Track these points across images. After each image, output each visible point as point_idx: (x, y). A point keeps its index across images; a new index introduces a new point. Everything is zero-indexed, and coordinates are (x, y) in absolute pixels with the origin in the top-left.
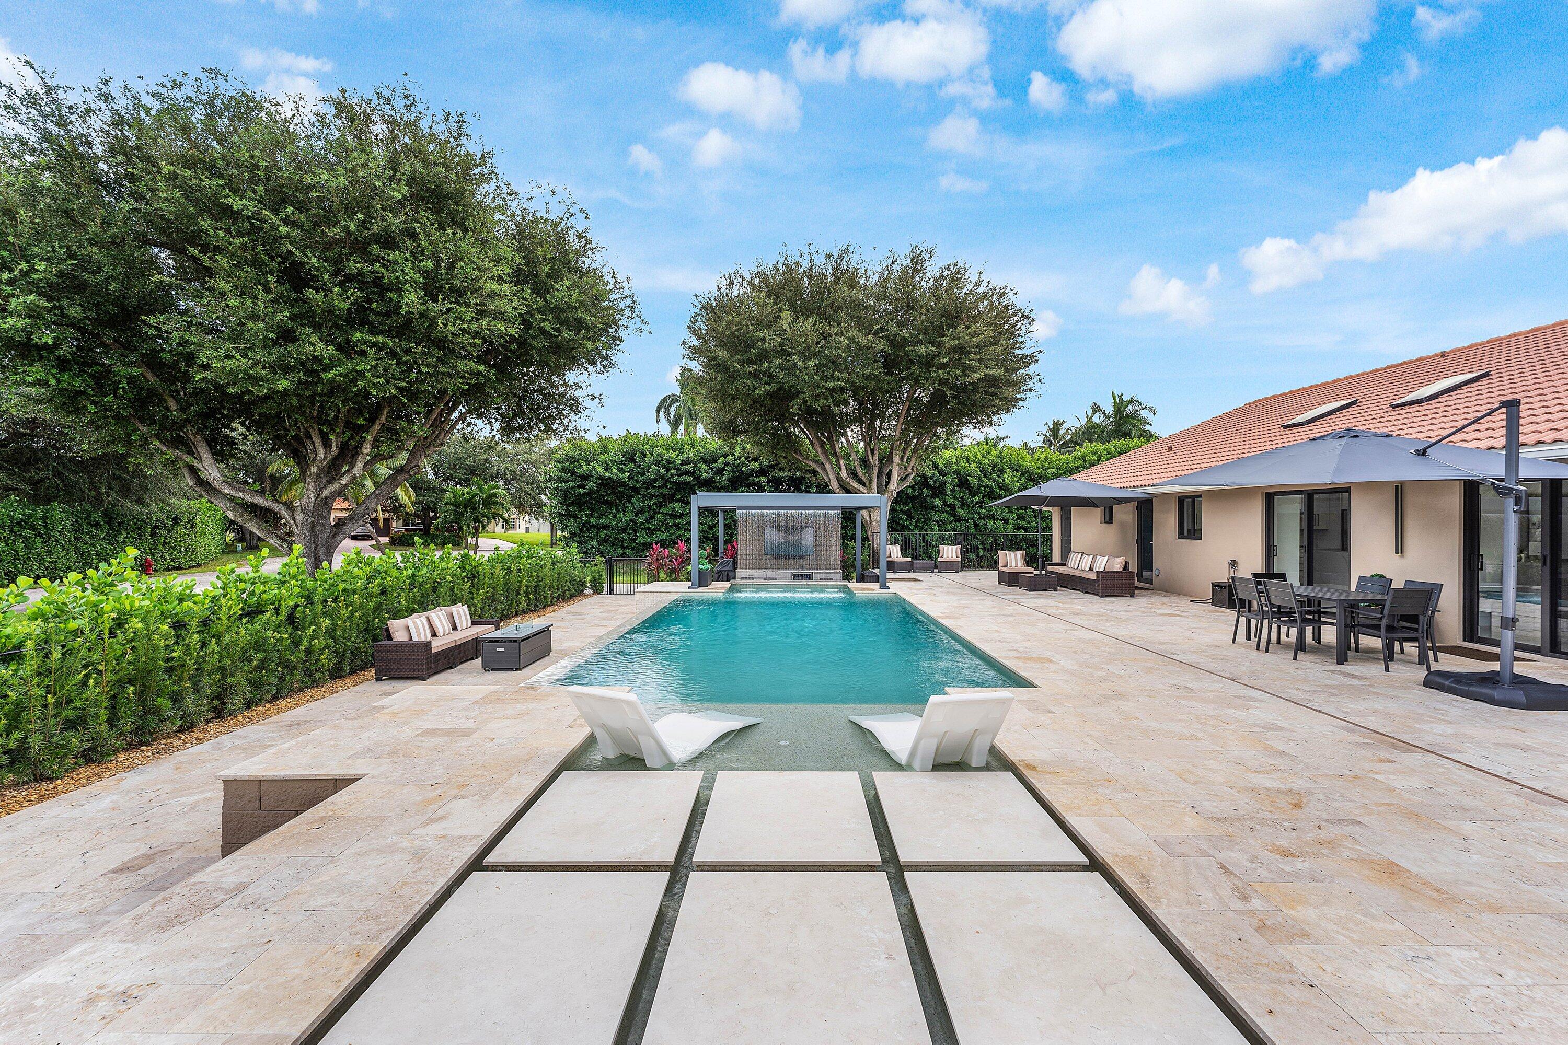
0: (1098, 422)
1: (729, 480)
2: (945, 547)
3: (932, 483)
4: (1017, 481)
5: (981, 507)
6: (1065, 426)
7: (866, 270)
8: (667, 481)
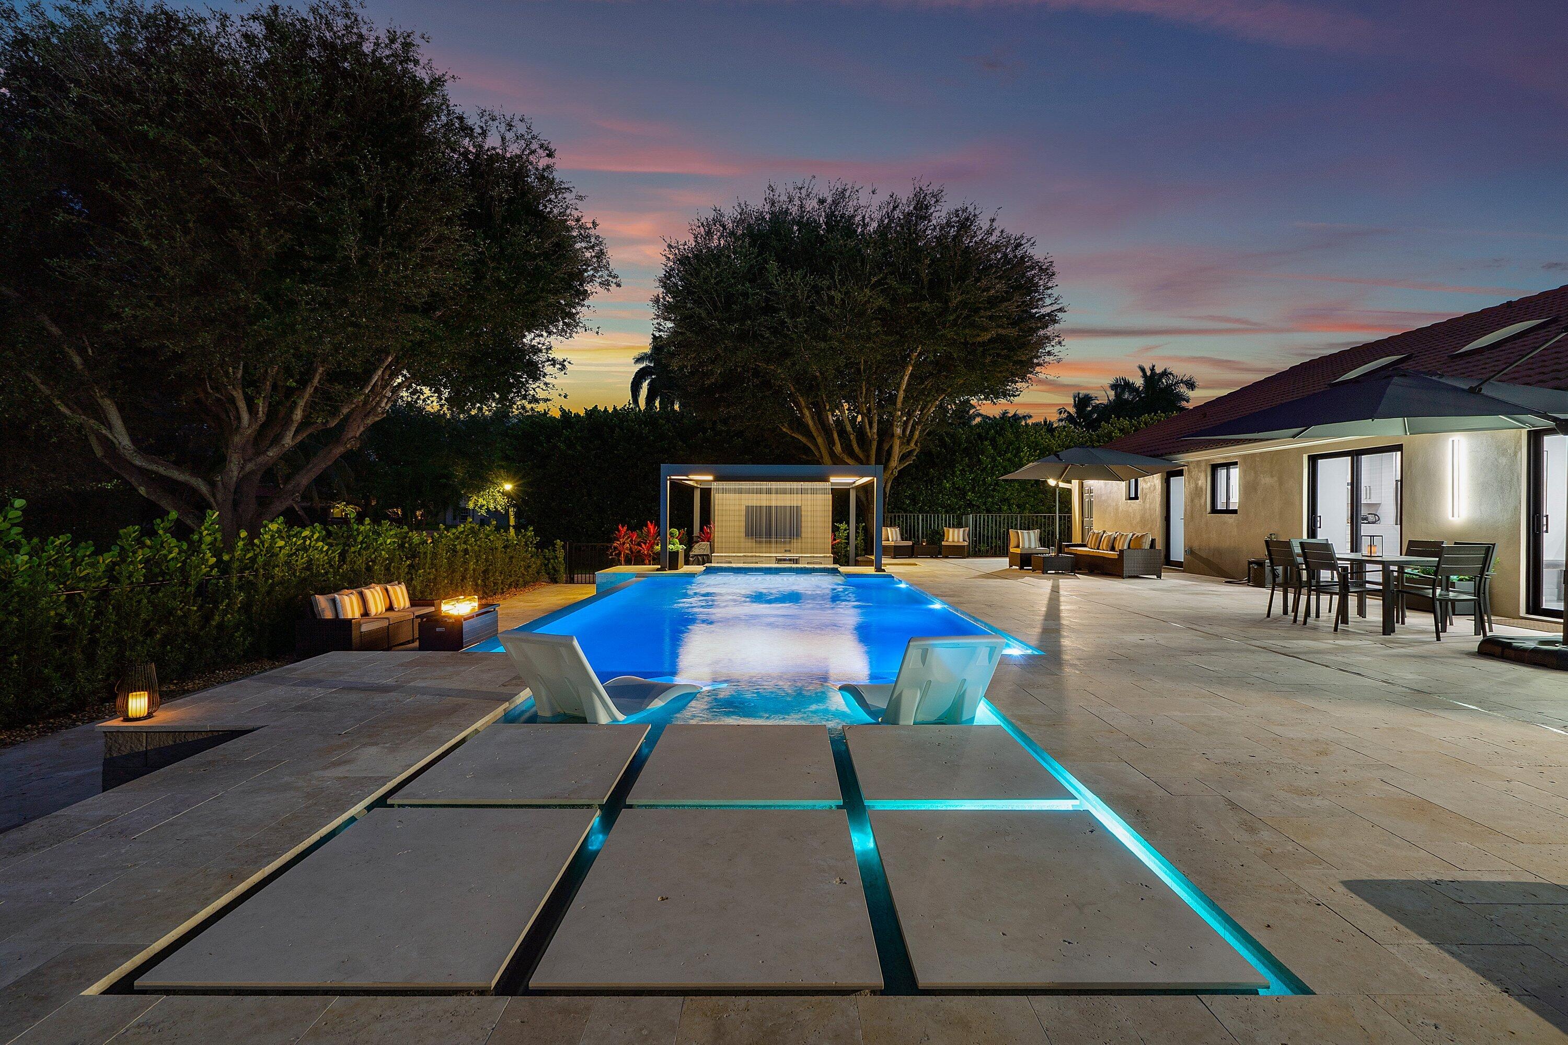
0: (1128, 397)
2: (951, 530)
7: (864, 217)
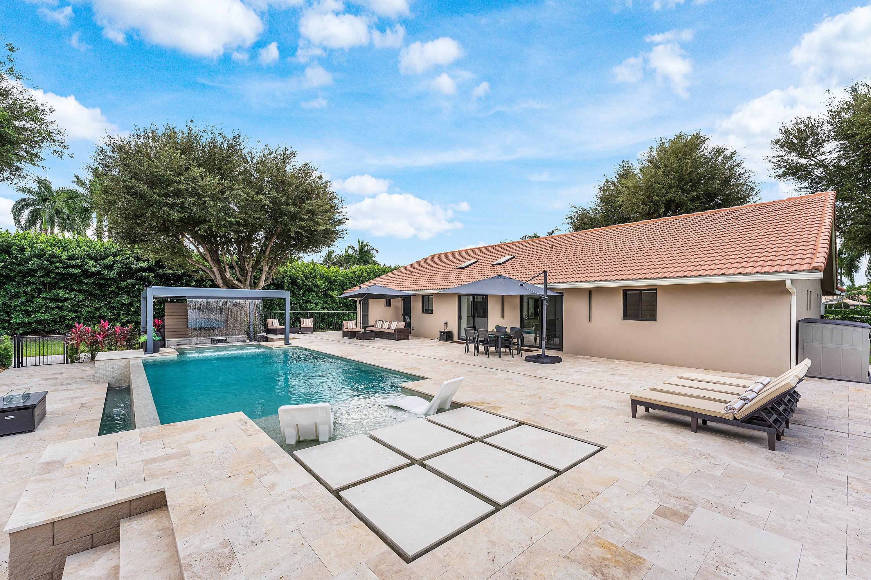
0: (351, 253)
1: (117, 274)
2: (305, 319)
3: (276, 282)
4: (323, 283)
5: (303, 296)
6: (334, 254)
8: (51, 271)
